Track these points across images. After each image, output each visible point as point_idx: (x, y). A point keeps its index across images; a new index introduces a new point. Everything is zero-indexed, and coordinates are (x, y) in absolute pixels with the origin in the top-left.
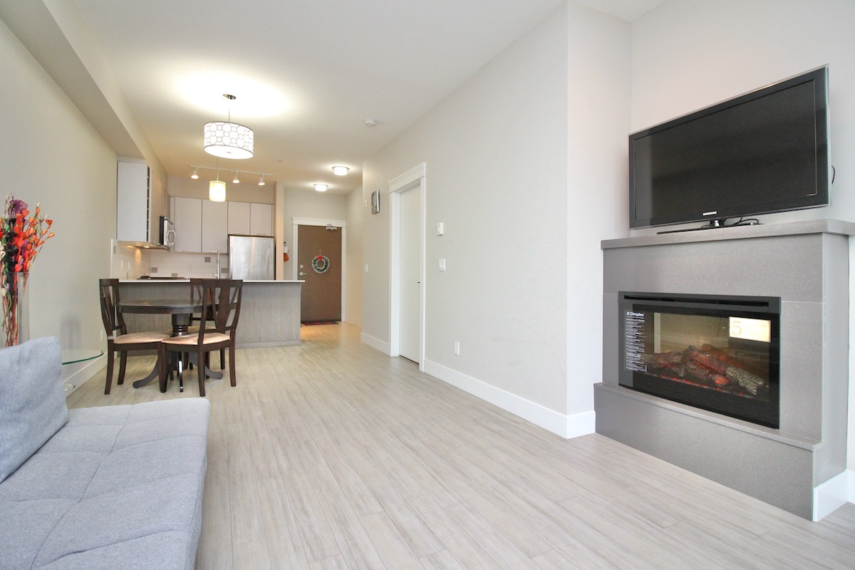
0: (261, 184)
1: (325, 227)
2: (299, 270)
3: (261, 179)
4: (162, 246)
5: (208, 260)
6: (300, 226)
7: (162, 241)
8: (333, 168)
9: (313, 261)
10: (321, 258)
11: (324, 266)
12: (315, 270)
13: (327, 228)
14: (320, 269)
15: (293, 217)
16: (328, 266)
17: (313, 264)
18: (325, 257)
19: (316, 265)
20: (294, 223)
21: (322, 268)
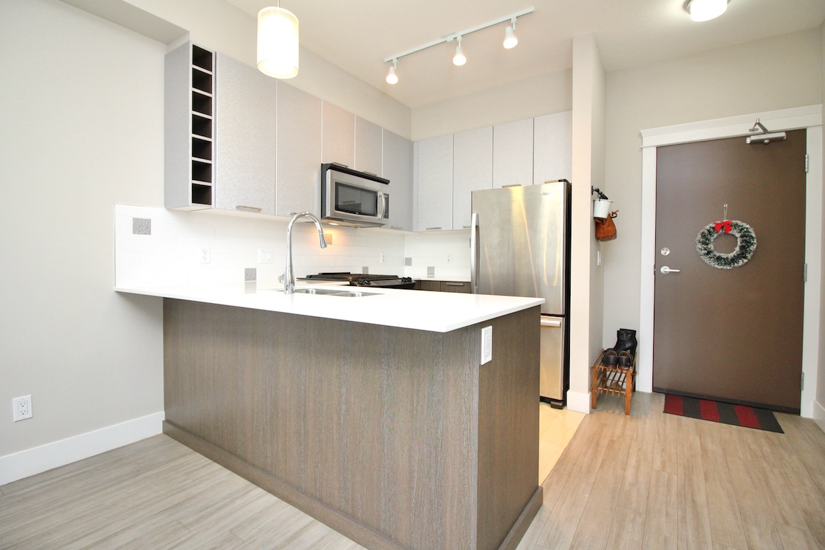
1: (746, 136)
2: (659, 261)
6: (661, 149)
9: (699, 237)
10: (727, 227)
11: (737, 249)
12: (706, 260)
13: (748, 141)
14: (724, 255)
15: (641, 131)
16: (753, 248)
17: (699, 246)
18: (739, 223)
19: (711, 246)
20: (645, 144)
21: (731, 255)
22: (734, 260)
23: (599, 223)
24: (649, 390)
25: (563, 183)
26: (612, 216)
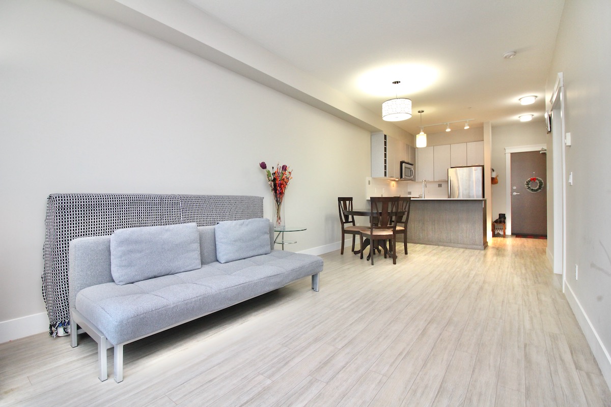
0: (467, 128)
1: (540, 151)
2: (513, 191)
3: (466, 124)
4: (402, 179)
5: (440, 186)
6: (512, 154)
7: (401, 177)
8: (520, 100)
9: (526, 183)
10: (534, 180)
11: (538, 186)
12: (528, 190)
13: (541, 152)
14: (534, 189)
15: (506, 148)
16: (543, 186)
17: (526, 186)
18: (539, 178)
19: (530, 186)
20: (506, 152)
21: (536, 188)
22: (537, 190)
23: (493, 179)
24: (510, 234)
25: (481, 167)
26: (497, 176)
